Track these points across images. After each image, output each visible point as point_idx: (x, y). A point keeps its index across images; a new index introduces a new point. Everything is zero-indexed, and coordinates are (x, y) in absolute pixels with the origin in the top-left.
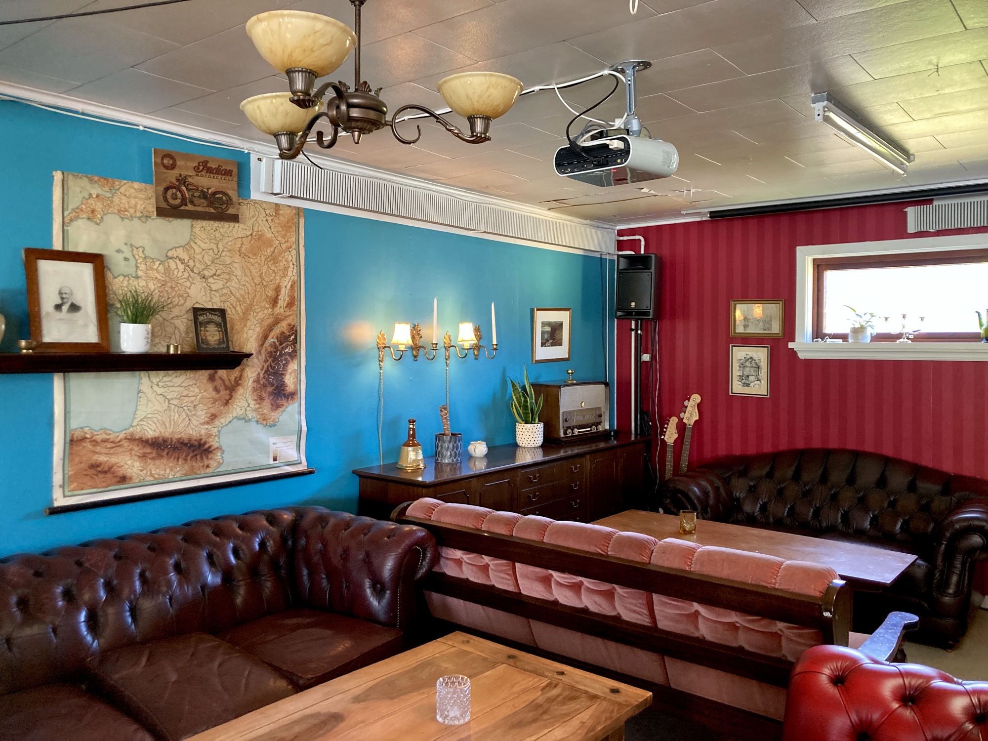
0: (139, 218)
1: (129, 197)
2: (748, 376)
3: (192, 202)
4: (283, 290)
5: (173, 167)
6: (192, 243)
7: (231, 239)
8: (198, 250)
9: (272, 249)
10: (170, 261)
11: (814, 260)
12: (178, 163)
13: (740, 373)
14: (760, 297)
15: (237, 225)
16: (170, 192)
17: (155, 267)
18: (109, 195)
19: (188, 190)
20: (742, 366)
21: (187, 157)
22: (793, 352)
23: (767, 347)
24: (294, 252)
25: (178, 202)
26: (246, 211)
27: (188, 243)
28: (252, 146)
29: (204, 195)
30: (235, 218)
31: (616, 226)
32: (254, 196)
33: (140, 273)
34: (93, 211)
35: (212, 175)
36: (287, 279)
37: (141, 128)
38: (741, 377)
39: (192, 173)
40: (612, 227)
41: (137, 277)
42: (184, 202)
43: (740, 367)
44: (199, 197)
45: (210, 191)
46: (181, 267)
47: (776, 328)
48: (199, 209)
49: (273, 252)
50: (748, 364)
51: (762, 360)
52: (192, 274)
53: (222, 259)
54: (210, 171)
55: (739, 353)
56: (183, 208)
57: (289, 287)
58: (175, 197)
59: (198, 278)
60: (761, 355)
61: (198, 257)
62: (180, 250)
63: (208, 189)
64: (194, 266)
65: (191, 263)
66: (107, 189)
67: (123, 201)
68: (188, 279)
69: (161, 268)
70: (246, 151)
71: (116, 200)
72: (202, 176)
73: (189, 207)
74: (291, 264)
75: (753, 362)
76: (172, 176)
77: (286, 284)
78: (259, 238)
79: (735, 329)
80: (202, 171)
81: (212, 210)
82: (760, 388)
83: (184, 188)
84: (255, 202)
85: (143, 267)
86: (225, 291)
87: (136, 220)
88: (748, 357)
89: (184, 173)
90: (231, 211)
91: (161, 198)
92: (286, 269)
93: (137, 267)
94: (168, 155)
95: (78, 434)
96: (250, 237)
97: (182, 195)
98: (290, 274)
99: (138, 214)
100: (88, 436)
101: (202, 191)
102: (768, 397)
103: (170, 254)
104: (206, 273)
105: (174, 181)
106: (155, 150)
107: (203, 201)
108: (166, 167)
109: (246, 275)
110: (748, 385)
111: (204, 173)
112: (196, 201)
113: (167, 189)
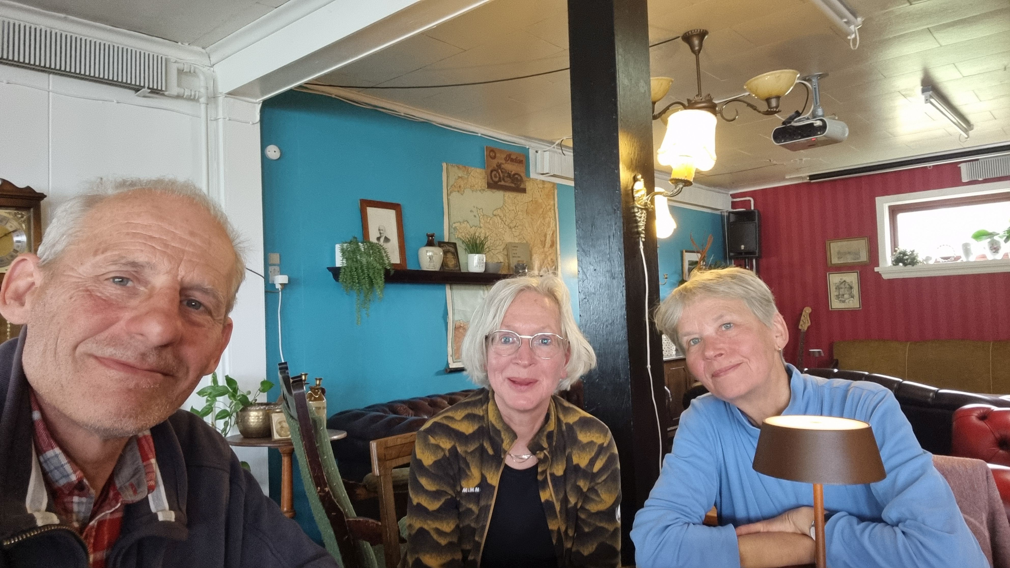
0: (480, 191)
1: (475, 178)
2: (843, 295)
3: (504, 180)
4: (548, 236)
5: (494, 158)
6: (504, 207)
7: (522, 203)
8: (507, 211)
9: (542, 210)
10: (495, 217)
11: (890, 207)
12: (498, 155)
13: (837, 293)
14: (849, 235)
15: (525, 194)
16: (494, 173)
17: (488, 221)
18: (466, 177)
19: (502, 172)
20: (838, 288)
21: (501, 151)
22: (878, 275)
23: (857, 272)
24: (553, 211)
25: (497, 179)
26: (529, 186)
27: (502, 207)
28: (530, 143)
29: (509, 176)
30: (524, 191)
31: (729, 191)
32: (533, 175)
33: (482, 225)
34: (460, 187)
35: (513, 163)
36: (550, 228)
37: (479, 135)
38: (838, 297)
39: (504, 162)
40: (727, 192)
41: (481, 227)
42: (500, 181)
43: (836, 288)
44: (507, 177)
45: (512, 173)
46: (500, 221)
47: (864, 257)
48: (507, 184)
49: (543, 211)
50: (842, 286)
51: (853, 282)
52: (505, 226)
53: (518, 216)
54: (512, 160)
55: (834, 279)
56: (499, 183)
57: (551, 234)
58: (496, 177)
59: (508, 228)
60: (852, 278)
61: (507, 215)
62: (499, 210)
63: (511, 172)
64: (506, 220)
65: (504, 219)
66: (465, 173)
67: (473, 181)
68: (503, 228)
69: (491, 222)
70: (527, 147)
71: (470, 179)
72: (508, 164)
73: (502, 183)
74: (552, 219)
75: (846, 284)
76: (494, 163)
77: (550, 233)
78: (536, 203)
79: (831, 261)
80: (508, 161)
81: (513, 185)
82: (854, 303)
83: (500, 171)
84: (533, 180)
85: (482, 221)
86: (520, 236)
87: (478, 192)
88: (842, 281)
89: (500, 161)
90: (522, 186)
91: (489, 177)
92: (549, 223)
93: (480, 221)
94: (492, 151)
95: (458, 324)
96: (531, 202)
97: (499, 175)
98: (551, 226)
99: (480, 189)
100: (462, 325)
101: (508, 173)
102: (861, 309)
103: (495, 213)
104: (511, 225)
105: (495, 166)
106: (487, 147)
107: (509, 179)
108: (491, 158)
109: (530, 227)
110: (844, 302)
111: (509, 161)
112: (506, 179)
113: (492, 171)
